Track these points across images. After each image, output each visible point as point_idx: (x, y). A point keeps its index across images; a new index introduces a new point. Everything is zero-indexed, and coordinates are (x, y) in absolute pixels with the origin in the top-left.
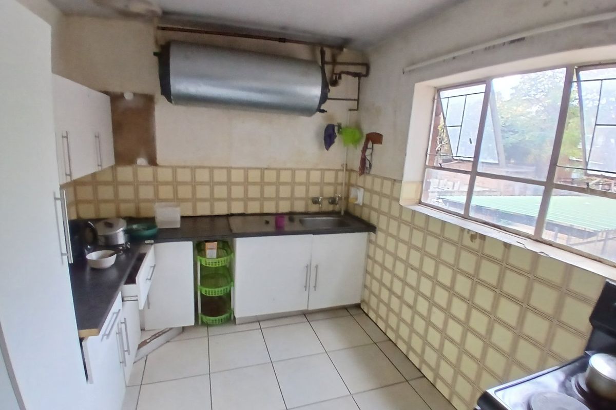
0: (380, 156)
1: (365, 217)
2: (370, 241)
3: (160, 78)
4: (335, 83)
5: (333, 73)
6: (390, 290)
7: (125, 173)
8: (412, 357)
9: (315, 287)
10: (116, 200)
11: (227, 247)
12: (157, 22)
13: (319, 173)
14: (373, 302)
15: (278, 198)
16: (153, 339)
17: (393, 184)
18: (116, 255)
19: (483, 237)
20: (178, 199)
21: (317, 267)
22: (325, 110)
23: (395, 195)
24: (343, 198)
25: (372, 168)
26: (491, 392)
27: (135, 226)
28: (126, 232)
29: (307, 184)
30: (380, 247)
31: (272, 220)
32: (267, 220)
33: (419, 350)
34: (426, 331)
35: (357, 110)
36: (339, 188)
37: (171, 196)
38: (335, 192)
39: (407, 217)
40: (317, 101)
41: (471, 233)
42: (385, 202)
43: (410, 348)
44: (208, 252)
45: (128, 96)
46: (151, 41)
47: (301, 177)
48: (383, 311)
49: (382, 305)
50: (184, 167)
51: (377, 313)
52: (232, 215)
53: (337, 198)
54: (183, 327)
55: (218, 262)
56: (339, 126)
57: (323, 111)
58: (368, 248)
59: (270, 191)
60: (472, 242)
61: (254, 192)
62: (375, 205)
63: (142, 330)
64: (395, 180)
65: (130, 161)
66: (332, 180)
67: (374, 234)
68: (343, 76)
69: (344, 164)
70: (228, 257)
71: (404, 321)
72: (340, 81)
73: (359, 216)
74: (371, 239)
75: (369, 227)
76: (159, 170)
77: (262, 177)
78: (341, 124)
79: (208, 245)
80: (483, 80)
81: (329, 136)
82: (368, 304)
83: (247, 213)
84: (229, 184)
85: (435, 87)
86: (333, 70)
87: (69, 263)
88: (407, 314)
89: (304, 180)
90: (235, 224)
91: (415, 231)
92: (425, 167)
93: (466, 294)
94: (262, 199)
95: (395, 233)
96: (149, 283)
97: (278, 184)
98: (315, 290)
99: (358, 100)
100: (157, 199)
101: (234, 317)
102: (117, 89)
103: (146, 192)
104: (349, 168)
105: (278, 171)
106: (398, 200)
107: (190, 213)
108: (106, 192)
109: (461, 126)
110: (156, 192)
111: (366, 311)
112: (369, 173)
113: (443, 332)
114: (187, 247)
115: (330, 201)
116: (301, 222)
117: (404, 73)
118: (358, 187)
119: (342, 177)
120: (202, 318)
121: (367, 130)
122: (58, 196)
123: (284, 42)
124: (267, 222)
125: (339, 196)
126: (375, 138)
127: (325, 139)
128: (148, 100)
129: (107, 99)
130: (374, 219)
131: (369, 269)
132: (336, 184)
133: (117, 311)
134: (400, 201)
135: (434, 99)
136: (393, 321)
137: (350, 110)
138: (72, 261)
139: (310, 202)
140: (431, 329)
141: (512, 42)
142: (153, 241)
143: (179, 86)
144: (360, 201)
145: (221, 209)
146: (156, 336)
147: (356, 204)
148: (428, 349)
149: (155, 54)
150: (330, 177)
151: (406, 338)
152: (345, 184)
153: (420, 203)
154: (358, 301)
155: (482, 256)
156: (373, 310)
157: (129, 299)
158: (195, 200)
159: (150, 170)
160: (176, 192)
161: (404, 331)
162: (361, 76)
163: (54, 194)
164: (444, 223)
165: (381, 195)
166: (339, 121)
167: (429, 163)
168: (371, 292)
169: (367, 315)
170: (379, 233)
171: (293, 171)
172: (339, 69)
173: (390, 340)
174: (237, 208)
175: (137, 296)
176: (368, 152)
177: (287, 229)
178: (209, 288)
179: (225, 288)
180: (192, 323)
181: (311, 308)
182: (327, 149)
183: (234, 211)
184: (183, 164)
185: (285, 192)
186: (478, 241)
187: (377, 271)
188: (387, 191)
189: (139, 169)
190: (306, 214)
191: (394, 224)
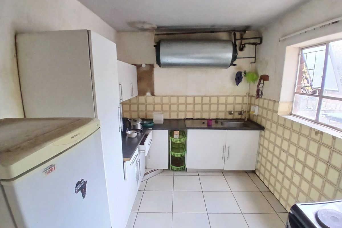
0: (268, 88)
1: (259, 122)
2: (261, 136)
3: (156, 57)
4: (241, 49)
5: (241, 44)
6: (271, 163)
7: (142, 99)
8: (282, 201)
9: (228, 158)
10: (138, 111)
11: (183, 134)
12: (155, 32)
13: (233, 98)
14: (262, 170)
15: (210, 111)
16: (150, 173)
17: (274, 103)
18: (137, 133)
19: (322, 133)
20: (163, 111)
21: (229, 147)
22: (236, 64)
23: (275, 109)
24: (247, 111)
25: (263, 95)
26: (298, 205)
27: (145, 122)
28: (141, 124)
29: (226, 104)
30: (266, 139)
31: (206, 122)
32: (204, 122)
33: (285, 198)
34: (290, 187)
35: (255, 63)
36: (244, 106)
37: (160, 109)
38: (242, 108)
39: (281, 122)
40: (230, 60)
41: (315, 131)
42: (270, 113)
43: (281, 196)
44: (175, 135)
45: (144, 66)
46: (153, 40)
47: (223, 100)
48: (267, 175)
49: (267, 172)
50: (166, 96)
51: (264, 176)
52: (187, 119)
53: (243, 112)
54: (163, 169)
55: (179, 141)
56: (245, 73)
57: (235, 65)
58: (260, 140)
59: (206, 108)
60: (316, 135)
61: (198, 108)
62: (264, 115)
63: (146, 168)
64: (275, 101)
65: (144, 94)
66: (241, 102)
67: (263, 131)
68: (246, 45)
69: (247, 93)
70: (184, 139)
71: (278, 181)
72: (244, 48)
73: (256, 121)
74: (262, 134)
75: (261, 128)
76: (155, 97)
77: (202, 100)
78: (246, 71)
79: (175, 132)
80: (325, 43)
81: (238, 78)
82: (259, 171)
83: (194, 118)
84: (186, 104)
85: (299, 48)
86: (241, 42)
87: (122, 132)
88: (280, 177)
89: (224, 101)
90: (188, 123)
91: (285, 130)
92: (295, 93)
93: (312, 166)
94: (202, 111)
95: (275, 131)
96: (149, 146)
97: (210, 104)
98: (228, 160)
99: (255, 57)
100: (154, 111)
101: (186, 168)
102: (139, 63)
103: (150, 108)
104: (250, 95)
105: (210, 97)
106: (277, 112)
107: (168, 118)
108: (134, 107)
109: (314, 69)
110: (154, 108)
111: (258, 175)
112: (261, 98)
113: (299, 187)
114: (166, 132)
115: (239, 113)
116: (222, 124)
117: (280, 41)
118: (255, 105)
119: (246, 100)
120: (171, 166)
121: (261, 74)
122: (119, 106)
123: (214, 33)
124: (204, 123)
125: (244, 110)
126: (265, 78)
127: (236, 80)
128: (152, 66)
129: (135, 67)
130: (263, 123)
131: (261, 151)
132: (243, 103)
133: (137, 155)
134: (278, 113)
135: (299, 54)
136: (272, 180)
137: (251, 63)
138: (122, 131)
139: (228, 113)
140: (292, 186)
141: (333, 23)
142: (151, 129)
143: (164, 59)
144: (256, 113)
145: (182, 116)
146: (152, 171)
147: (254, 115)
148: (290, 197)
149: (154, 46)
150: (239, 100)
151: (279, 191)
152: (248, 104)
153: (291, 114)
154: (254, 169)
155: (321, 144)
156: (262, 175)
157: (141, 151)
158: (170, 111)
159: (152, 97)
160: (162, 107)
161: (278, 187)
162: (257, 44)
163: (118, 105)
164: (301, 125)
165: (268, 109)
166: (245, 69)
167: (297, 91)
168: (261, 164)
169: (259, 177)
170: (266, 131)
171: (218, 97)
172: (244, 42)
173: (270, 191)
174: (189, 116)
175: (144, 150)
176: (261, 86)
177: (213, 126)
178: (175, 153)
179: (182, 153)
180: (167, 168)
181: (226, 169)
182: (237, 85)
183: (188, 117)
184: (165, 95)
185: (214, 108)
186: (319, 135)
187: (265, 153)
188: (271, 107)
189: (147, 97)
190: (225, 120)
191: (274, 126)
